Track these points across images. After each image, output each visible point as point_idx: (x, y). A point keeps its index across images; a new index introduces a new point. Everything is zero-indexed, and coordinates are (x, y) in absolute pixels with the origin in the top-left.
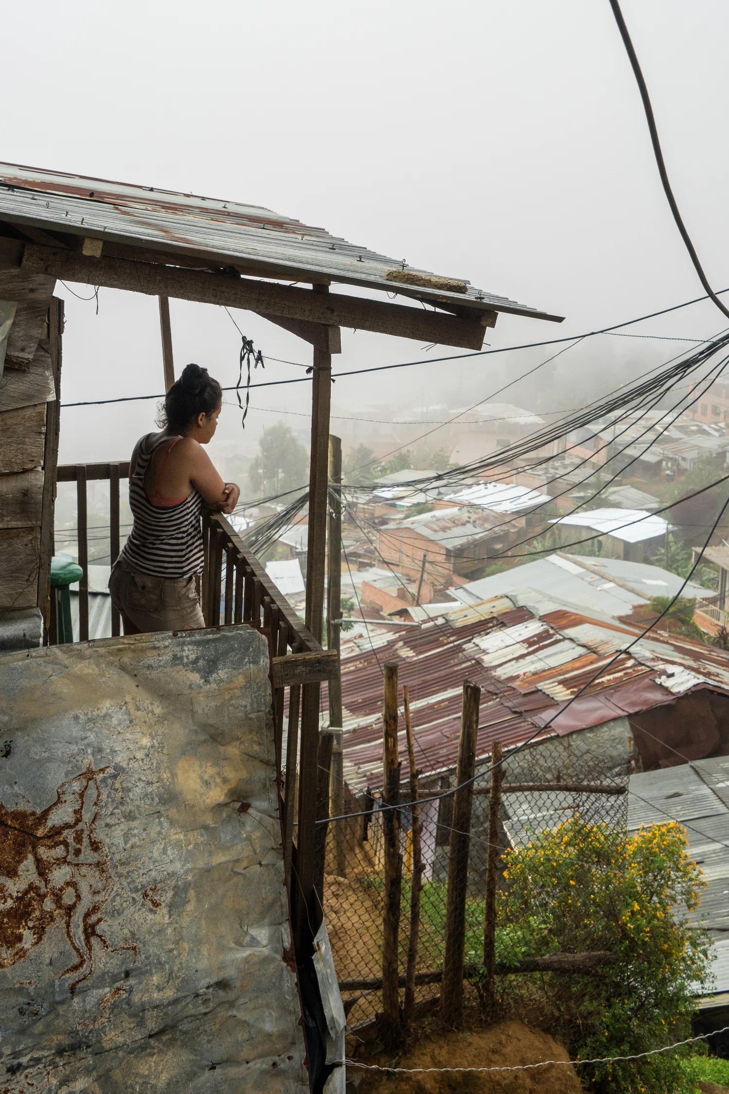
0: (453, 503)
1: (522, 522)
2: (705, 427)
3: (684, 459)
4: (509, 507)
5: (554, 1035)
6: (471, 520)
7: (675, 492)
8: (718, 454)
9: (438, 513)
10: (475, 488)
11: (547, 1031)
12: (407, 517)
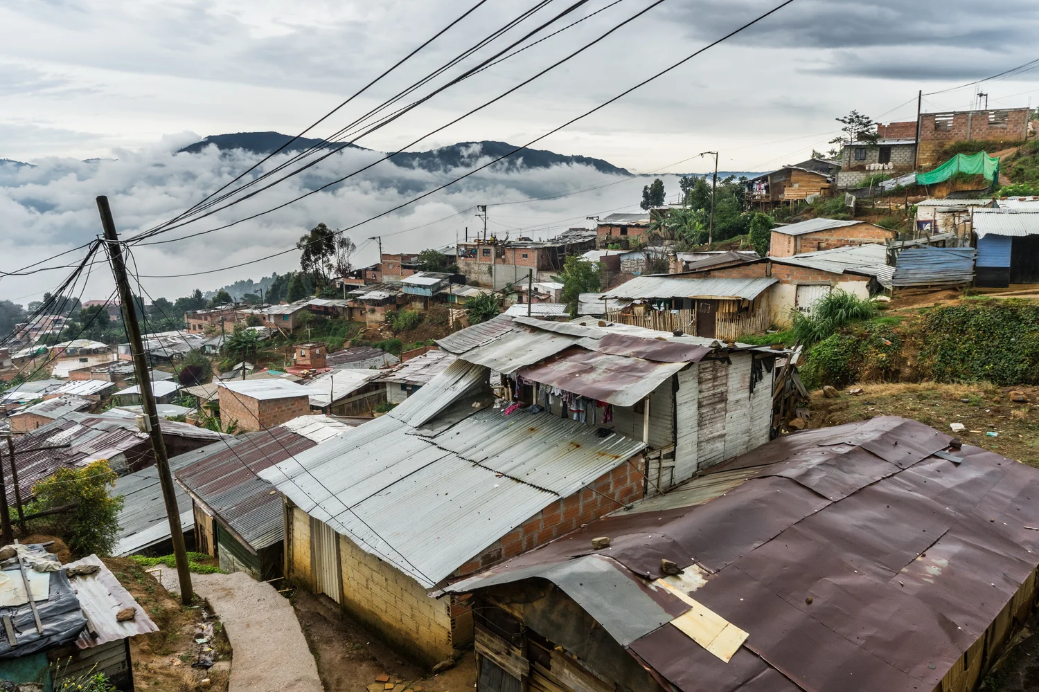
0: (56, 395)
1: (99, 398)
2: (194, 335)
3: (184, 352)
4: (90, 392)
5: (54, 536)
6: (68, 402)
7: (180, 367)
8: (201, 347)
9: (46, 402)
10: (68, 385)
11: (51, 535)
12: (27, 407)
